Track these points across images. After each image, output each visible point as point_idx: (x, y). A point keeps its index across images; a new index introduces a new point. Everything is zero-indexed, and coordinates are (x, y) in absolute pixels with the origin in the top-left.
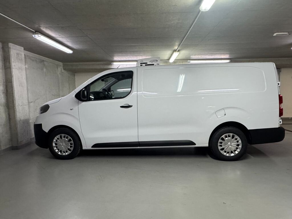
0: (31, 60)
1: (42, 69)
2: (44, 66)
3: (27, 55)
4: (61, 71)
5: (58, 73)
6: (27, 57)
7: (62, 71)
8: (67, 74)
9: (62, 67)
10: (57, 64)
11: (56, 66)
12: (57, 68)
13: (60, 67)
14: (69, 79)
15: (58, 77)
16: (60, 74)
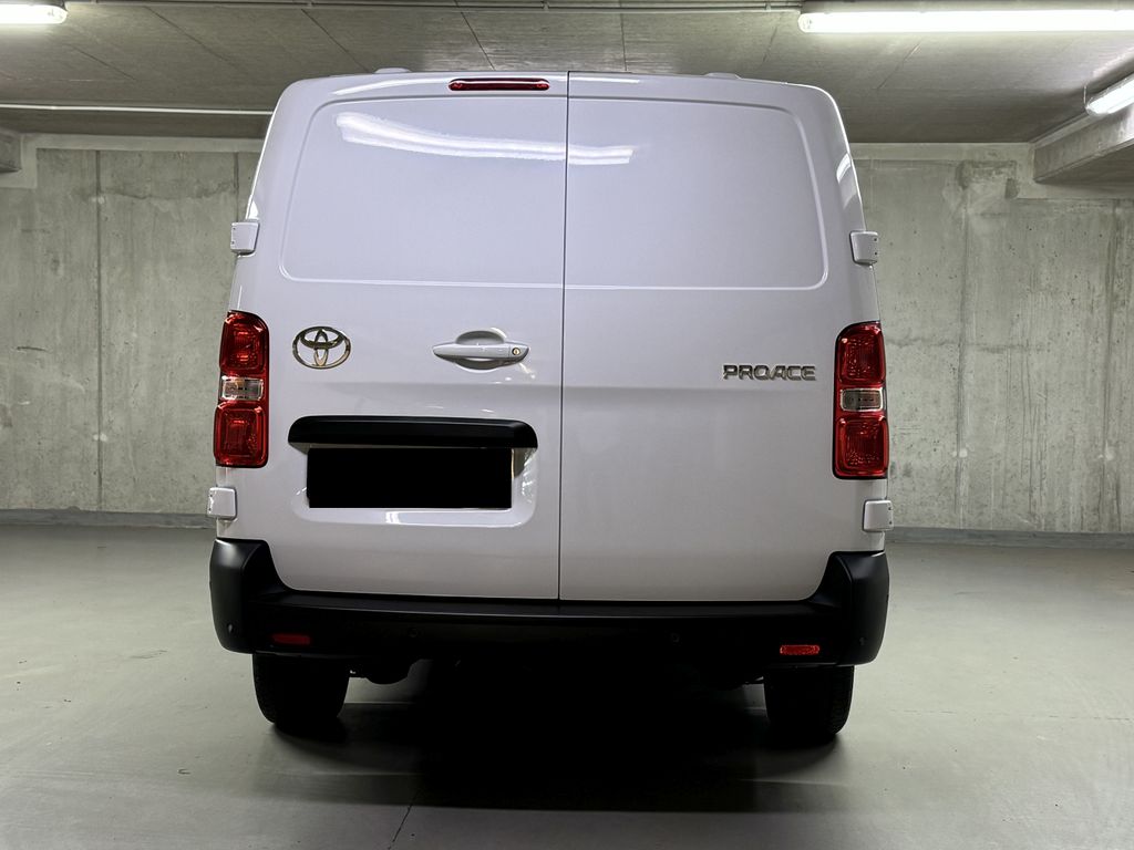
5: (971, 211)
7: (1020, 196)
8: (1088, 205)
9: (1019, 172)
10: (962, 165)
11: (952, 175)
12: (963, 182)
13: (1000, 173)
14: (1125, 235)
15: (966, 234)
16: (993, 215)
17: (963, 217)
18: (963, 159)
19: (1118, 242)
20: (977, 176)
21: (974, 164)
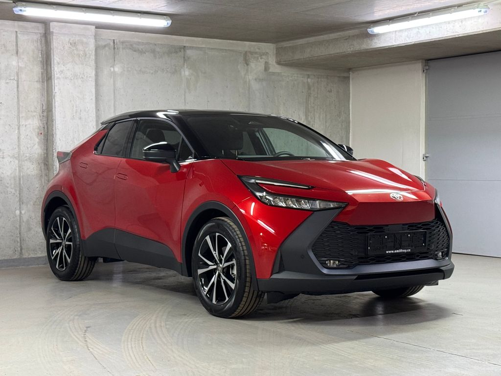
0: (135, 51)
1: (175, 71)
2: (185, 60)
3: (122, 40)
4: (266, 69)
5: (251, 77)
6: (121, 46)
7: (270, 71)
8: (297, 77)
9: (270, 59)
10: (246, 52)
11: (242, 58)
12: (247, 63)
13: (261, 58)
14: (312, 92)
15: (249, 89)
16: (260, 79)
17: (248, 80)
18: (246, 49)
19: (309, 95)
20: (252, 59)
21: (251, 53)
